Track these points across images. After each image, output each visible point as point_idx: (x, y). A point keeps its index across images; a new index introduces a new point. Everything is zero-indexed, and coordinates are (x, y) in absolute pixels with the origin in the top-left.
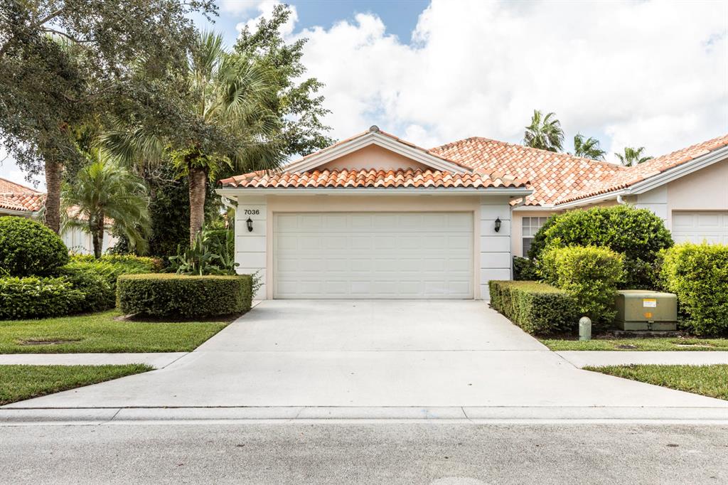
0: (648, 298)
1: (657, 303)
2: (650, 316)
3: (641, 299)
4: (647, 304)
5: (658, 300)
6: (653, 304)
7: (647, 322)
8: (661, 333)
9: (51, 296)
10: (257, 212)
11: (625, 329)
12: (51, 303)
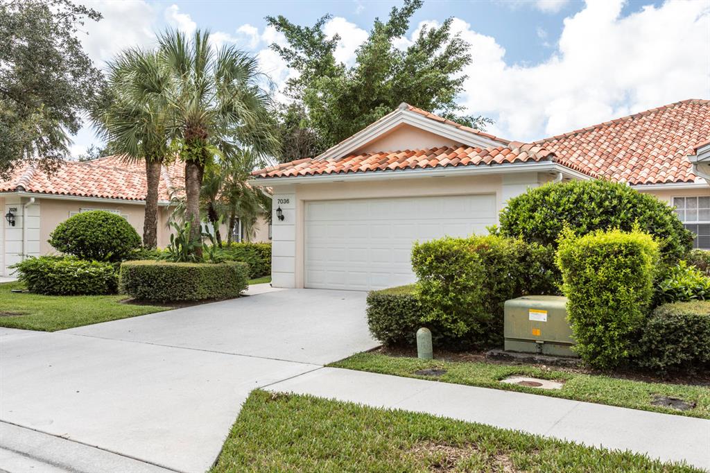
0: (536, 308)
1: (549, 316)
2: (539, 334)
3: (526, 309)
4: (533, 316)
5: (550, 311)
6: (542, 317)
7: (534, 341)
8: (550, 359)
9: (91, 277)
10: (287, 201)
11: (506, 349)
12: (90, 282)
